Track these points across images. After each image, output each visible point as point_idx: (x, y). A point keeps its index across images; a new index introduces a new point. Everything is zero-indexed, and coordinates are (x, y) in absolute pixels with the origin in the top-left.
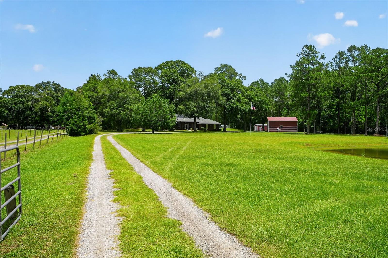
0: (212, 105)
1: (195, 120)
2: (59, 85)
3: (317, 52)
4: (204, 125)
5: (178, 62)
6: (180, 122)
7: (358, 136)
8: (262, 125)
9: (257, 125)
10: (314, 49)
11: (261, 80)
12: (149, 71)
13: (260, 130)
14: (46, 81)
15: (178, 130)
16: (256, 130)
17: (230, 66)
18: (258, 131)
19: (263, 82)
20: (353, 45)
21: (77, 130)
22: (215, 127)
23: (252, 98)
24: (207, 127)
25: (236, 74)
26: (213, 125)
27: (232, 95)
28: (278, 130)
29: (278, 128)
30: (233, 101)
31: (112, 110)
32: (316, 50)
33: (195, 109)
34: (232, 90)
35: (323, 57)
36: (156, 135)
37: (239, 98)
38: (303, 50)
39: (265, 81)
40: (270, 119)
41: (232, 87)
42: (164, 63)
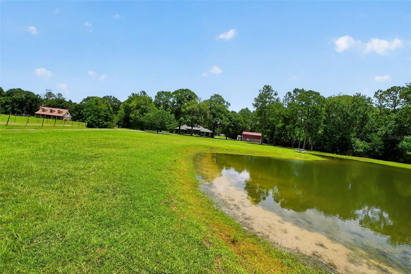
0: (202, 119)
1: (192, 128)
2: (116, 99)
3: (272, 91)
4: (203, 133)
5: (186, 90)
6: (189, 129)
7: (308, 151)
8: (240, 136)
9: (239, 136)
10: (271, 88)
11: (247, 109)
12: (168, 94)
13: (240, 140)
14: (109, 95)
15: (187, 134)
16: (237, 139)
17: (221, 96)
18: (239, 140)
19: (248, 110)
20: (297, 88)
21: (92, 124)
22: (210, 135)
23: (231, 118)
24: (205, 134)
25: (224, 102)
26: (208, 133)
27: (217, 114)
28: (247, 140)
29: (248, 139)
30: (217, 118)
31: (135, 115)
32: (272, 89)
33: (190, 120)
34: (219, 111)
35: (276, 94)
36: (159, 134)
37: (222, 116)
38: (263, 88)
39: (249, 109)
40: (244, 133)
41: (218, 109)
42: (178, 90)
